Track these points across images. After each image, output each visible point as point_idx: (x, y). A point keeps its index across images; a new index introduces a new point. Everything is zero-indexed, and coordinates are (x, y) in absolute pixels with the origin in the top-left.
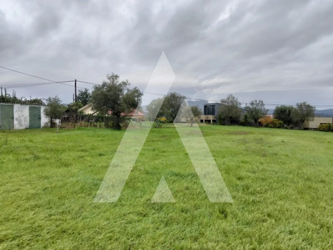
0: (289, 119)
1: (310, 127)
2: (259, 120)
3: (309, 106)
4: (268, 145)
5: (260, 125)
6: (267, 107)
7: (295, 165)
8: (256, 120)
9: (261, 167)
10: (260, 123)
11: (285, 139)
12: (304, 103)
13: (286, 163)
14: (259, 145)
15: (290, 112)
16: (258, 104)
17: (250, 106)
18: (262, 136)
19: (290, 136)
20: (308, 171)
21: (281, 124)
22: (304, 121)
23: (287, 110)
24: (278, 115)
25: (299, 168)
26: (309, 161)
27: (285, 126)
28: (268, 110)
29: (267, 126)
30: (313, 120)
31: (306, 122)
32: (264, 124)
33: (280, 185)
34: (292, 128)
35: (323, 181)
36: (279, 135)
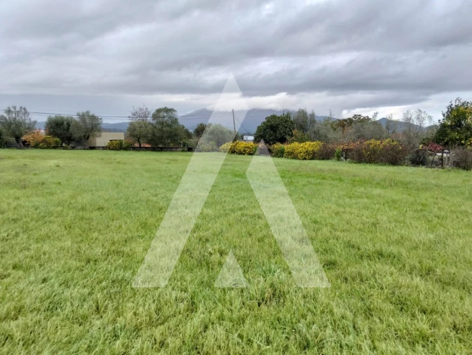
0: (68, 135)
1: (98, 145)
2: (23, 138)
3: (93, 118)
4: (34, 172)
5: (26, 145)
6: (33, 118)
7: (67, 194)
8: (18, 138)
9: (14, 204)
10: (24, 142)
11: (61, 163)
12: (88, 112)
13: (56, 193)
14: (19, 174)
15: (69, 125)
16: (18, 112)
17: (5, 115)
18: (27, 161)
19: (70, 158)
20: (85, 199)
21: (56, 142)
22: (88, 137)
23: (65, 123)
24: (52, 130)
25: (72, 197)
26: (87, 187)
27: (64, 145)
28: (35, 122)
29: (36, 146)
30: (100, 136)
31: (91, 138)
32: (32, 144)
33: (40, 223)
34: (73, 148)
35: (101, 209)
36: (53, 158)
